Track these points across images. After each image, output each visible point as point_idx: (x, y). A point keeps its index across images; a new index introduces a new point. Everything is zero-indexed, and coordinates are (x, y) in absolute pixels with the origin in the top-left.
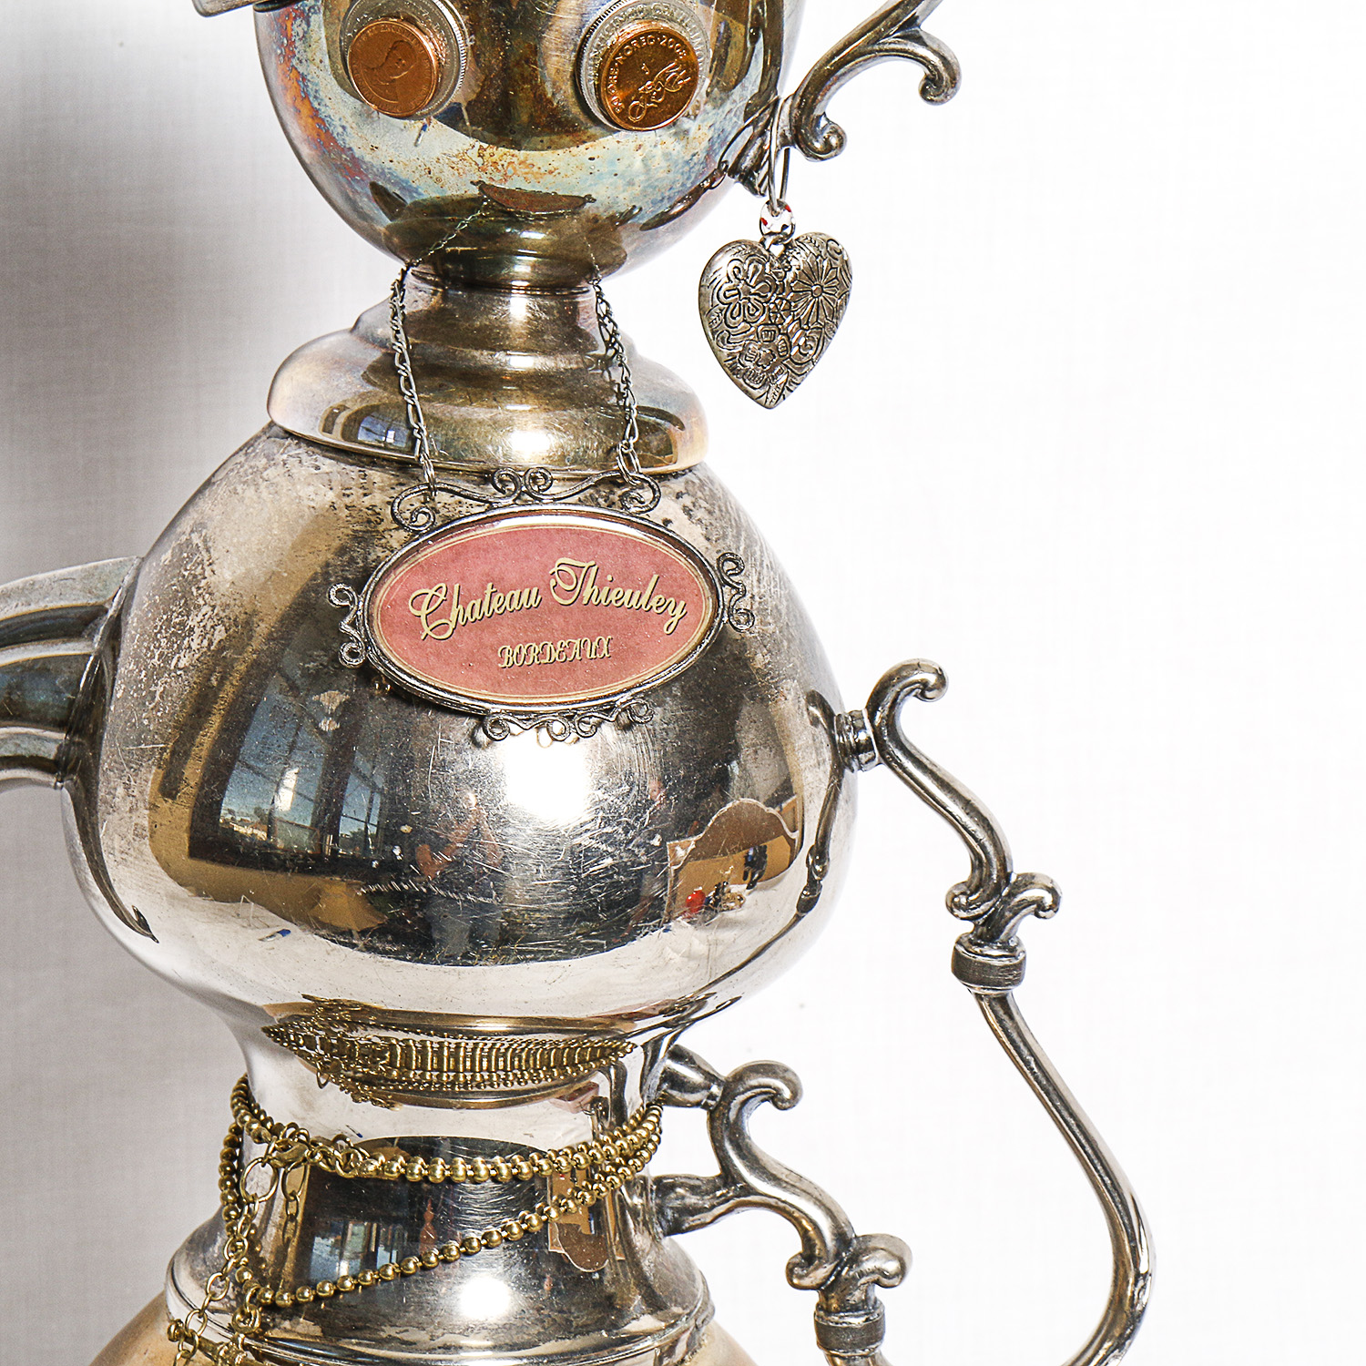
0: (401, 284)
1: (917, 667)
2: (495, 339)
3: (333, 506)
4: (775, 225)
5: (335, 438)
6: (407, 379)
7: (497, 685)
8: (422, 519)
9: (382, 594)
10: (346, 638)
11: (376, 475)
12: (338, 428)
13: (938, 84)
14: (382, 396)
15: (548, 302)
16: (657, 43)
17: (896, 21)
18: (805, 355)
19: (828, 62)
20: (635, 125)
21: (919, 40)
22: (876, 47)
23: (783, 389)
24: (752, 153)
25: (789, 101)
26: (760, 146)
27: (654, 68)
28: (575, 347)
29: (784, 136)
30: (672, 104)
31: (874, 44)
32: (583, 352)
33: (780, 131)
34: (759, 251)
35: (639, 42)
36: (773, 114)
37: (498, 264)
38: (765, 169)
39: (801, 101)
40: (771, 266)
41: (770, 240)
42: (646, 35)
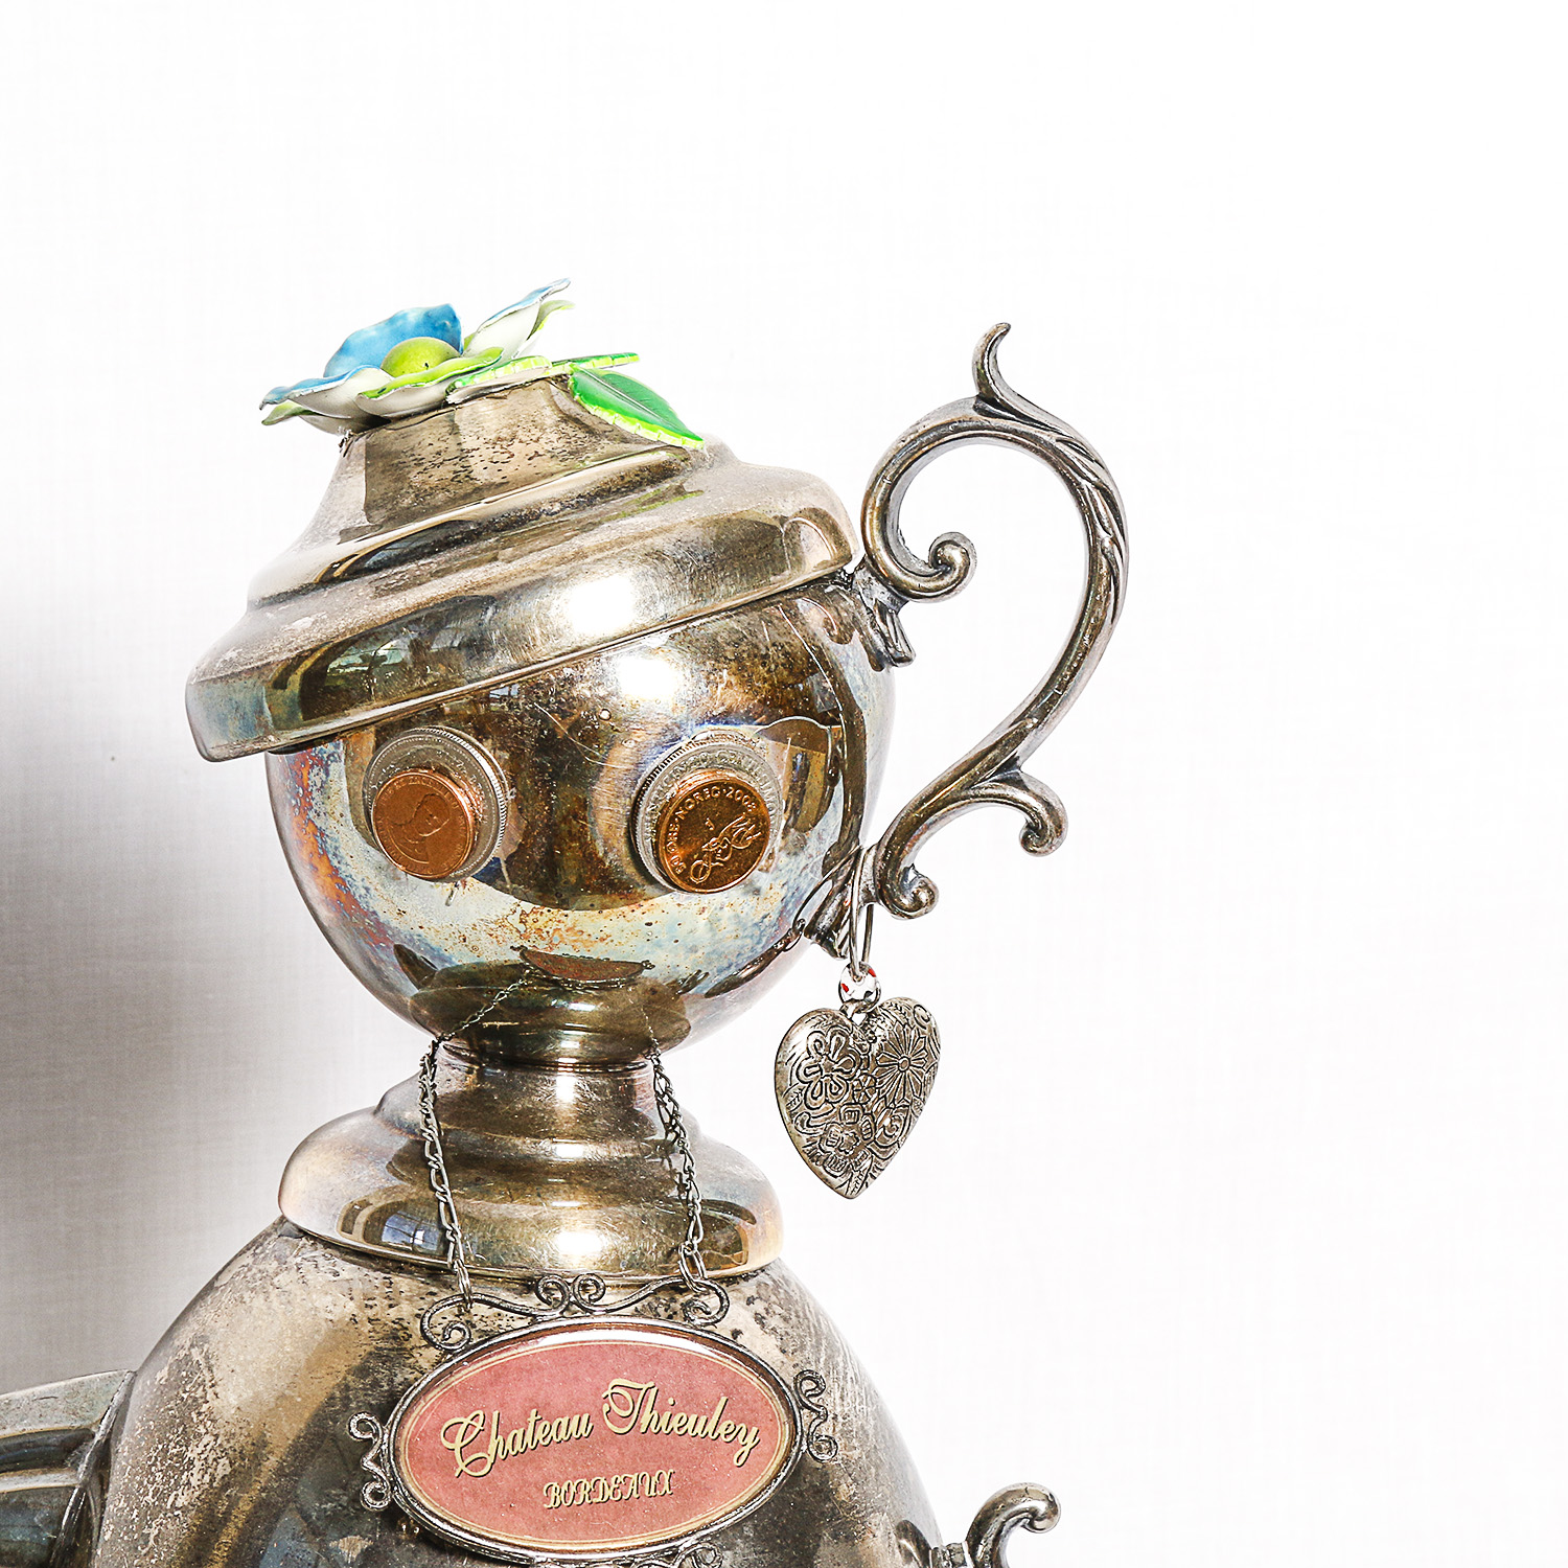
0: (432, 1058)
1: (1025, 1493)
2: (538, 1124)
3: (353, 1319)
4: (857, 991)
5: (355, 1240)
6: (439, 1172)
7: (542, 1529)
8: (456, 1335)
9: (410, 1424)
10: (369, 1477)
11: (403, 1283)
12: (359, 1229)
13: (1041, 833)
14: (410, 1190)
15: (599, 1081)
16: (723, 796)
17: (994, 762)
18: (891, 1137)
19: (917, 808)
20: (698, 886)
21: (1019, 784)
22: (971, 793)
23: (866, 1176)
24: (831, 910)
25: (873, 852)
26: (841, 904)
27: (720, 822)
28: (630, 1132)
29: (866, 891)
30: (740, 862)
31: (968, 789)
32: (640, 1137)
33: (863, 886)
34: (841, 1021)
35: (703, 795)
36: (854, 867)
37: (543, 1040)
38: (846, 929)
39: (886, 852)
40: (855, 1038)
41: (852, 1008)
42: (710, 786)
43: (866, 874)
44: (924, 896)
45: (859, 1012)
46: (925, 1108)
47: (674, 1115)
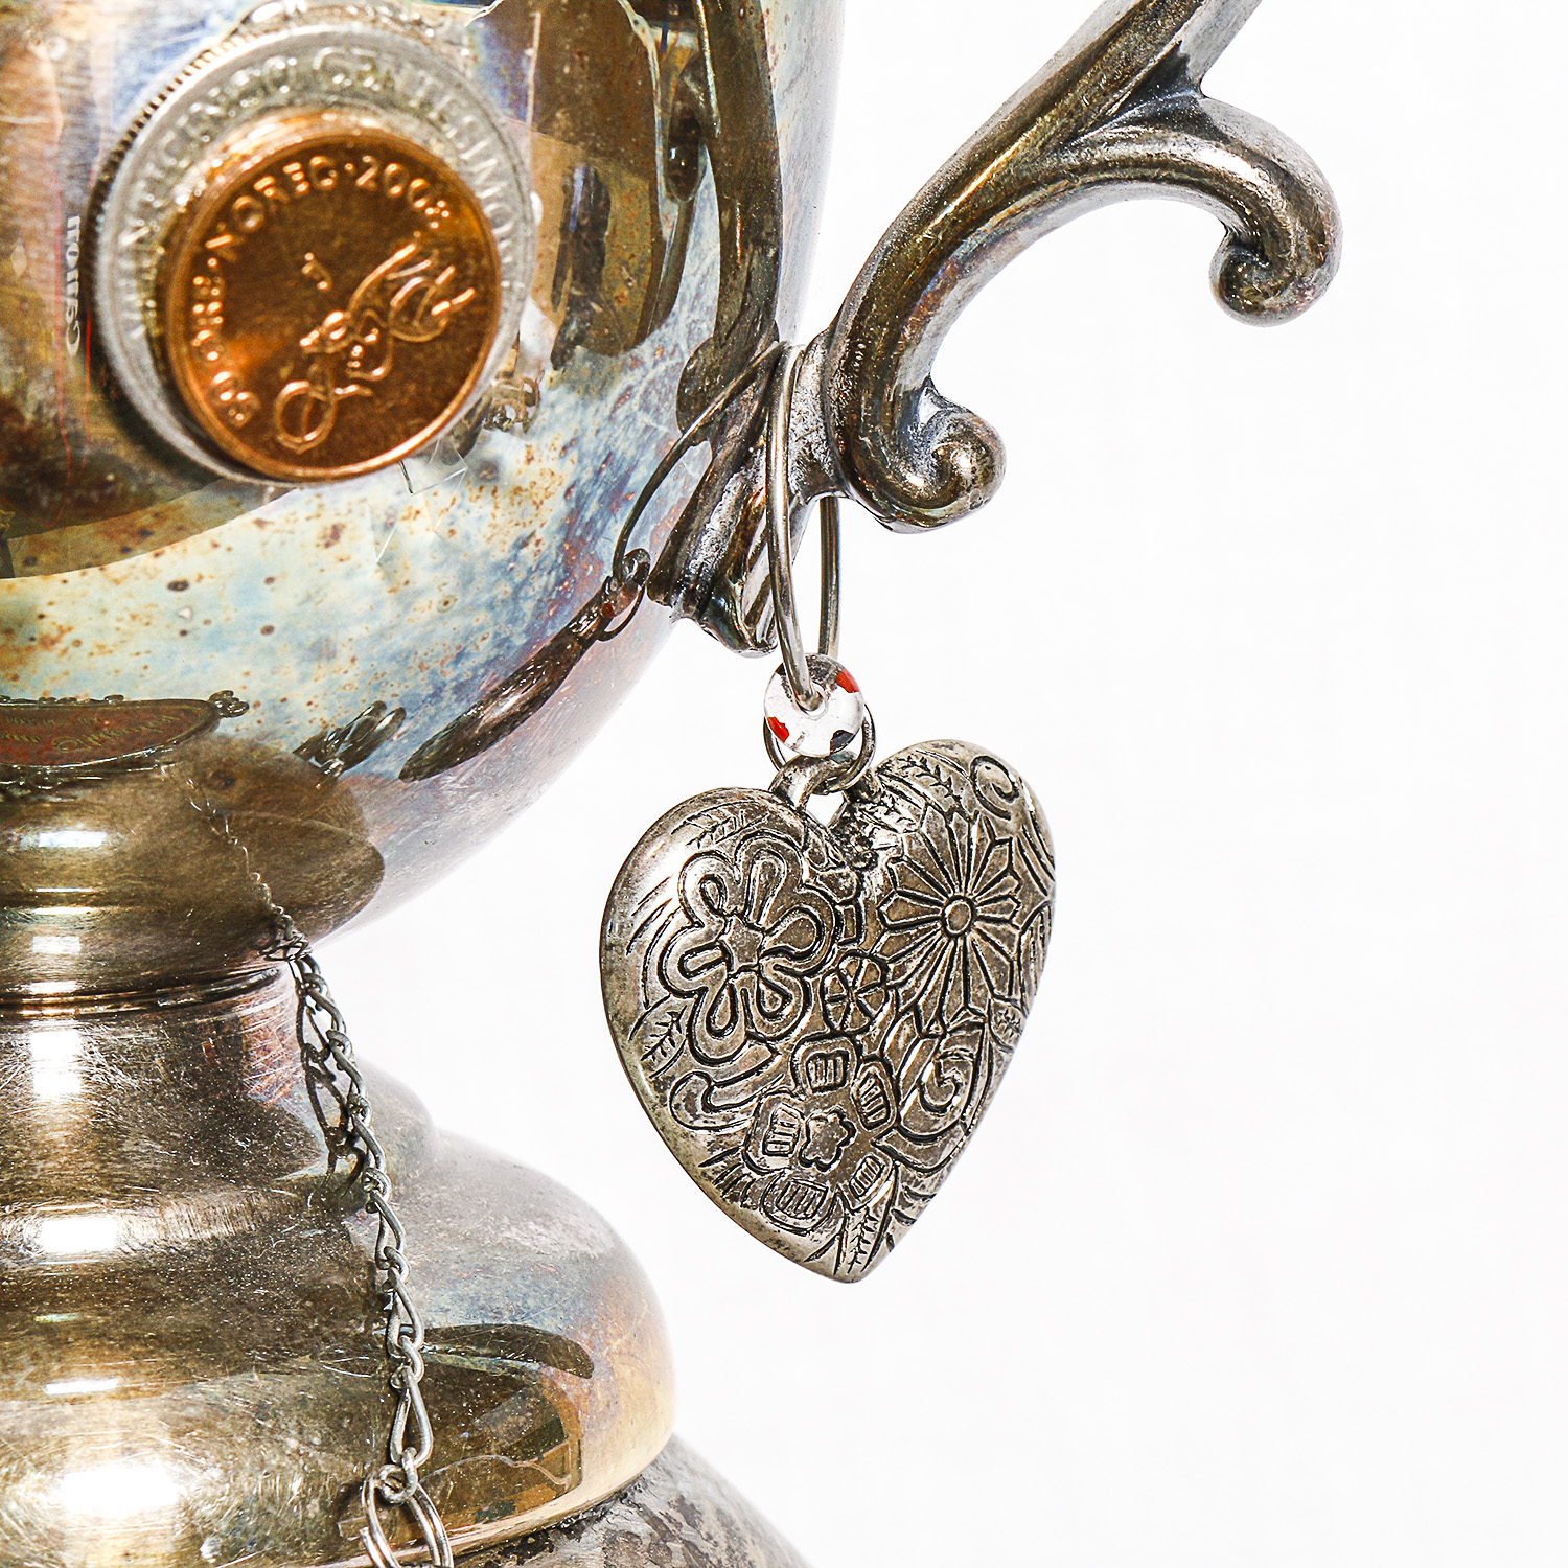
15: (131, 1036)
16: (346, 183)
18: (943, 1109)
19: (925, 219)
20: (305, 459)
21: (1199, 124)
22: (1071, 159)
23: (886, 1221)
24: (717, 522)
25: (817, 356)
26: (743, 500)
27: (348, 262)
28: (224, 1168)
30: (421, 382)
31: (1059, 149)
32: (261, 1176)
33: (796, 447)
34: (774, 818)
35: (284, 182)
36: (768, 400)
38: (761, 569)
39: (853, 347)
40: (816, 859)
41: (800, 783)
42: (303, 154)
43: (802, 416)
44: (964, 463)
45: (820, 788)
46: (1030, 1024)
47: (351, 1107)
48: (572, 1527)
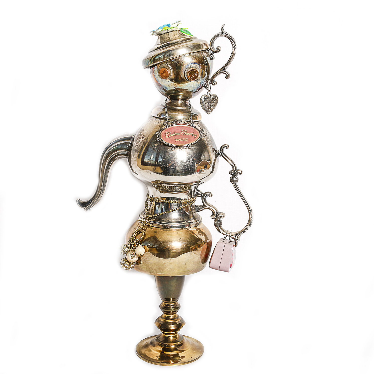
0: (166, 100)
1: (226, 145)
2: (177, 105)
3: (157, 124)
4: (209, 93)
5: (158, 117)
6: (166, 110)
7: (174, 143)
8: (167, 125)
9: (162, 133)
10: (157, 138)
11: (162, 120)
12: (159, 115)
13: (227, 76)
14: (163, 112)
15: (183, 101)
16: (194, 71)
17: (222, 69)
18: (213, 108)
19: (215, 74)
20: (191, 80)
21: (225, 72)
23: (210, 112)
24: (206, 85)
25: (210, 79)
27: (193, 73)
28: (186, 107)
29: (210, 82)
30: (195, 78)
31: (220, 72)
34: (207, 96)
36: (208, 80)
37: (177, 97)
38: (207, 87)
39: (212, 78)
40: (209, 98)
42: (192, 70)
43: (210, 81)
44: (215, 83)
45: (209, 95)
46: (217, 105)
47: (190, 105)
48: (197, 121)
